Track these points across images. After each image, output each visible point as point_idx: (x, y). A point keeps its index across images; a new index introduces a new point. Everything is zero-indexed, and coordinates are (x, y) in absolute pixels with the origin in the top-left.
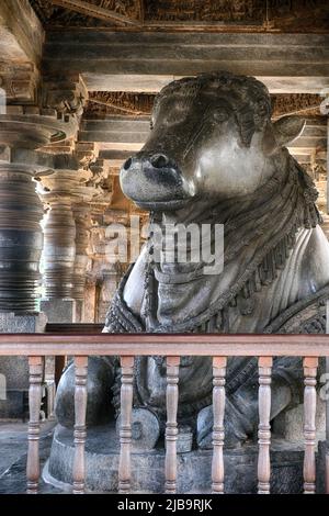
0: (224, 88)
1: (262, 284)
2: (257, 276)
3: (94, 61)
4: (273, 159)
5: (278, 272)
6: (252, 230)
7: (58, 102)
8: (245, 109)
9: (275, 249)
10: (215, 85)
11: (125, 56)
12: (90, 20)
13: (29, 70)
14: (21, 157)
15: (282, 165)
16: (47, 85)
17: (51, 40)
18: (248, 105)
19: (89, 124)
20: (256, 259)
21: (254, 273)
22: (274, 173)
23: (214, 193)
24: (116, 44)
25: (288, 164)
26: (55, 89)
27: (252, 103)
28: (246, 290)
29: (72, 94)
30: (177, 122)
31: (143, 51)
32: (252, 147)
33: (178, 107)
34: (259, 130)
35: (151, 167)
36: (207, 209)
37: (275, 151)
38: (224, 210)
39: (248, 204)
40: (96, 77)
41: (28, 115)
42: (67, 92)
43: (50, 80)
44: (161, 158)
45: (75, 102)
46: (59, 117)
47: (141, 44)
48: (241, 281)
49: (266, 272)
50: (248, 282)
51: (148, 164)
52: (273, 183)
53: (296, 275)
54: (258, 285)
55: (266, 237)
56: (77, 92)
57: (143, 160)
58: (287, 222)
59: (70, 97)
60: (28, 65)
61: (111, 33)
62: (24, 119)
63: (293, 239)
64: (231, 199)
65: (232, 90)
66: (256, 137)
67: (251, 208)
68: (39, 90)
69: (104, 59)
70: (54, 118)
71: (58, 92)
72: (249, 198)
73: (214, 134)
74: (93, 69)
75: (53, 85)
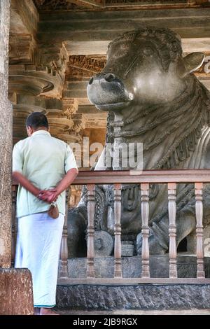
0: (151, 35)
1: (179, 159)
2: (176, 155)
3: (72, 33)
4: (184, 80)
5: (191, 153)
6: (172, 125)
7: (48, 62)
8: (164, 47)
9: (187, 137)
10: (145, 34)
11: (94, 28)
12: (70, 5)
13: (28, 40)
14: (23, 100)
15: (190, 84)
16: (40, 50)
17: (43, 20)
18: (165, 45)
19: (70, 85)
20: (175, 143)
21: (174, 152)
22: (185, 89)
23: (146, 100)
24: (87, 21)
25: (195, 84)
26: (46, 53)
27: (168, 44)
28: (168, 163)
29: (58, 56)
30: (121, 56)
31: (106, 25)
32: (169, 72)
33: (122, 48)
34: (174, 62)
35: (105, 81)
36: (142, 111)
37: (185, 75)
38: (153, 111)
39: (168, 108)
40: (74, 44)
41: (29, 71)
42: (54, 55)
43: (42, 47)
44: (111, 77)
45: (60, 62)
46: (49, 72)
47: (104, 20)
48: (166, 157)
49: (182, 152)
50: (169, 158)
51: (103, 80)
52: (185, 95)
53: (203, 157)
54: (177, 160)
55: (181, 130)
56: (61, 55)
57: (100, 78)
58: (195, 121)
59: (57, 58)
60: (28, 37)
61: (84, 13)
62: (25, 74)
63: (200, 132)
64: (157, 105)
65: (155, 37)
66: (172, 66)
67: (171, 111)
68: (35, 54)
69: (79, 31)
70: (46, 72)
71: (49, 55)
72: (169, 104)
73: (144, 63)
74: (72, 38)
75: (45, 50)
